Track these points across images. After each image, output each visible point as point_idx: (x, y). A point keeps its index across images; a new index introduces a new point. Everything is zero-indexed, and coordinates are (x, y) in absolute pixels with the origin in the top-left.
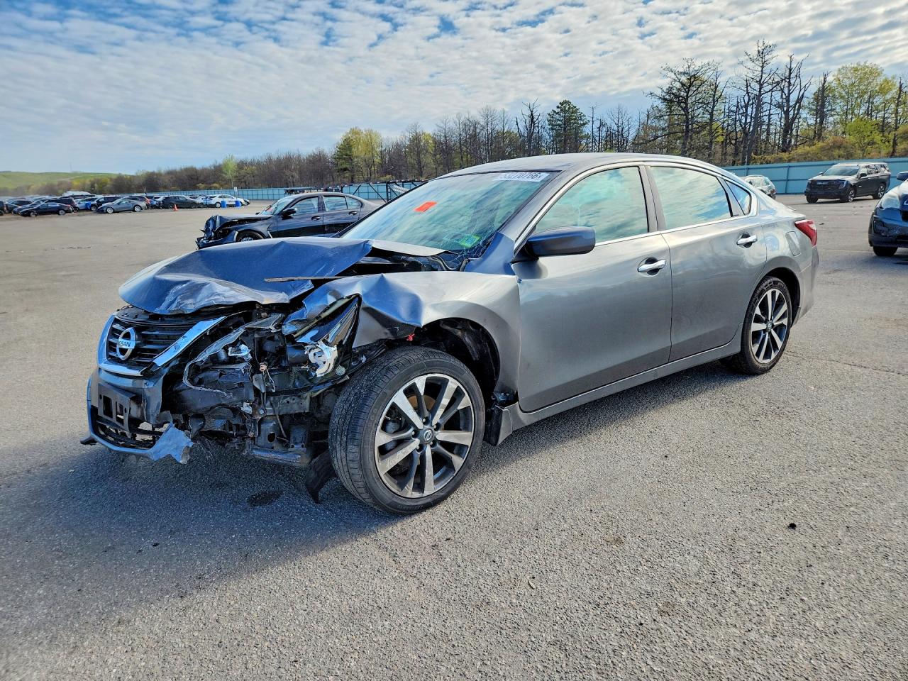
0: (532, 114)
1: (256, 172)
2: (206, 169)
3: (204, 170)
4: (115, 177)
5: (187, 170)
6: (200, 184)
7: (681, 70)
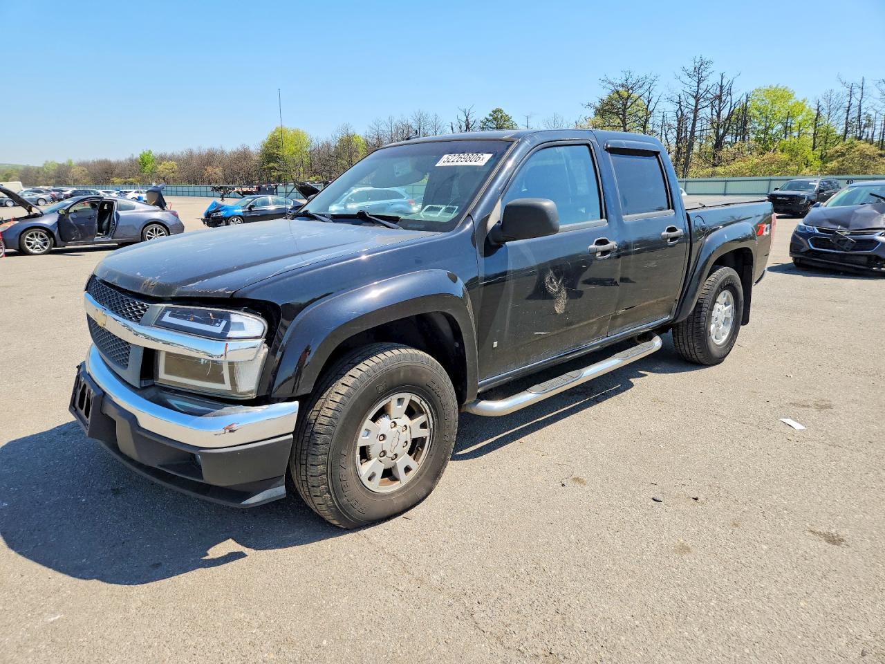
0: (467, 120)
1: (176, 167)
2: (121, 163)
3: (119, 164)
4: (21, 168)
5: (101, 163)
6: (115, 178)
7: (619, 82)
